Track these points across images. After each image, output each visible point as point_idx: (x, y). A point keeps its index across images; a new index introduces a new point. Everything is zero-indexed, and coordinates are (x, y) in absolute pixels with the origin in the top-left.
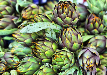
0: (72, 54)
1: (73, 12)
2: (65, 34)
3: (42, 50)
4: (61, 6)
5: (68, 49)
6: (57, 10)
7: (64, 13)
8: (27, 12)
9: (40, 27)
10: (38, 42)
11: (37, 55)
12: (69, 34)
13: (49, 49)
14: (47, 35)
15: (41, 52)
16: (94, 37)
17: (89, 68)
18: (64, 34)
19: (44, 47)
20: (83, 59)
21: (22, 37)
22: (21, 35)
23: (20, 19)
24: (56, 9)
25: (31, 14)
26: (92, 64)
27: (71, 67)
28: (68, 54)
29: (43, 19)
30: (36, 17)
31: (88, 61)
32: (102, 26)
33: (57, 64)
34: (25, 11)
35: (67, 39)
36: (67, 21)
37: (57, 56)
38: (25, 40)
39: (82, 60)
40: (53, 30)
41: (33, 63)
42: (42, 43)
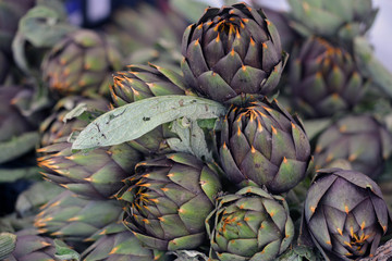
0: (280, 202)
1: (265, 46)
2: (243, 131)
3: (167, 203)
4: (215, 29)
5: (261, 187)
6: (202, 43)
7: (232, 53)
8: (67, 64)
9: (148, 119)
10: (148, 176)
11: (150, 225)
12: (261, 129)
13: (190, 195)
14: (173, 143)
15: (163, 210)
16: (334, 124)
17: (356, 248)
18: (239, 133)
19: (172, 190)
20: (326, 217)
21: (76, 165)
22: (72, 158)
23: (41, 95)
24: (196, 43)
25: (83, 70)
26: (368, 231)
27: (284, 252)
28: (266, 204)
29: (150, 85)
30: (123, 83)
31: (350, 222)
32: (357, 78)
33: (233, 250)
34: (58, 63)
35: (253, 151)
36: (243, 81)
37: (229, 217)
38: (91, 173)
39: (323, 223)
40: (196, 124)
41: (131, 256)
42: (161, 178)
